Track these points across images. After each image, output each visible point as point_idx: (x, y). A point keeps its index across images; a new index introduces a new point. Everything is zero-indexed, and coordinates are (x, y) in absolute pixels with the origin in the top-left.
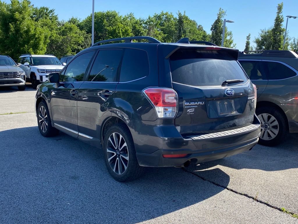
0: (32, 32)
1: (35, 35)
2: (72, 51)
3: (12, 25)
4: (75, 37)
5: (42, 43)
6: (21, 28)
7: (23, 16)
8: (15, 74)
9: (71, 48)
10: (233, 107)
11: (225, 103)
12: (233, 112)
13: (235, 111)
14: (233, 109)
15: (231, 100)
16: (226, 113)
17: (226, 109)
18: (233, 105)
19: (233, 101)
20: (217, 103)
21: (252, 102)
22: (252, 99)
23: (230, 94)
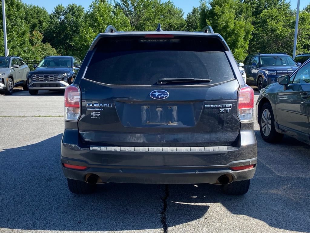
0: (232, 27)
1: (234, 30)
2: (302, 47)
3: (209, 21)
4: (307, 29)
5: (242, 40)
6: (218, 24)
7: (222, 10)
9: (301, 44)
10: (173, 115)
11: (157, 109)
12: (172, 123)
13: (177, 122)
14: (174, 118)
15: (171, 106)
16: (156, 122)
17: (159, 118)
18: (175, 113)
19: (175, 108)
20: (143, 107)
21: (221, 112)
22: (220, 108)
23: (160, 97)
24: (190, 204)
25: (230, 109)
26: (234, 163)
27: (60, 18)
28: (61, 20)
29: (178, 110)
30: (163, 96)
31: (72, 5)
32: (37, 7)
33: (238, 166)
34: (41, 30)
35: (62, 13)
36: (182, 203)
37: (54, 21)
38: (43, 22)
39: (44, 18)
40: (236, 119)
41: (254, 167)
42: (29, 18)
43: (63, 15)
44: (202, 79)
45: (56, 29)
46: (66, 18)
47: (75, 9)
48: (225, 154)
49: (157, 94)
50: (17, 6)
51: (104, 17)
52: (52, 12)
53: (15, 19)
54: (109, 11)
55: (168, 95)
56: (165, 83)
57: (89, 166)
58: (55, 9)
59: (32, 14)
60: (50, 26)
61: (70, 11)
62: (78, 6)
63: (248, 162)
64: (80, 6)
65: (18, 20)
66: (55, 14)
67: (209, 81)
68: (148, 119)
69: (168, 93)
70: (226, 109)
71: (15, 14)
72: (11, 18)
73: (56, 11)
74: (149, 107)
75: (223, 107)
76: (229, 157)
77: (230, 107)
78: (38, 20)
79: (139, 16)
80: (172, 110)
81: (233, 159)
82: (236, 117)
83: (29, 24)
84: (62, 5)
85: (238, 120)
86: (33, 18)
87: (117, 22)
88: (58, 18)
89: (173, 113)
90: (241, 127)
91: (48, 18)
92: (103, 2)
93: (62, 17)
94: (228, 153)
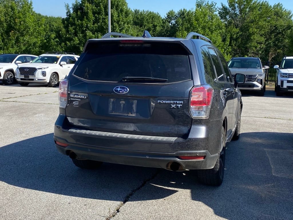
8: (251, 78)
10: (133, 108)
11: (121, 102)
12: (131, 114)
13: (135, 114)
14: (134, 110)
15: (132, 100)
16: (119, 113)
17: (122, 109)
18: (134, 106)
19: (135, 102)
20: (111, 100)
21: (172, 107)
22: (171, 104)
23: (121, 92)
24: (163, 187)
25: (181, 105)
26: (180, 153)
27: (171, 22)
28: (172, 24)
29: (137, 103)
30: (124, 91)
31: (183, 10)
32: (153, 12)
33: (184, 156)
34: (154, 34)
35: (173, 18)
36: (157, 186)
37: (166, 25)
38: (156, 26)
39: (158, 22)
40: (187, 114)
41: (204, 159)
42: (145, 23)
43: (174, 20)
44: (159, 79)
45: (167, 33)
46: (176, 22)
47: (185, 14)
48: (171, 143)
49: (119, 89)
50: (126, 13)
51: (199, 21)
52: (164, 17)
53: (123, 24)
54: (205, 15)
55: (127, 90)
56: (128, 81)
57: (69, 144)
58: (167, 14)
59: (147, 20)
60: (162, 30)
61: (181, 16)
62: (188, 10)
63: (195, 153)
64: (189, 11)
65: (126, 25)
66: (167, 19)
67: (166, 81)
68: (114, 110)
69: (128, 89)
70: (177, 105)
71: (124, 20)
72: (120, 23)
73: (168, 16)
74: (115, 99)
75: (174, 104)
76: (176, 147)
77: (181, 104)
78: (152, 24)
79: (244, 19)
80: (132, 104)
81: (180, 149)
82: (187, 113)
83: (144, 28)
84: (173, 10)
85: (190, 116)
86: (148, 23)
87: (212, 25)
88: (169, 22)
89: (133, 106)
90: (193, 122)
91: (162, 22)
92: (199, 7)
93: (173, 22)
94: (174, 143)
